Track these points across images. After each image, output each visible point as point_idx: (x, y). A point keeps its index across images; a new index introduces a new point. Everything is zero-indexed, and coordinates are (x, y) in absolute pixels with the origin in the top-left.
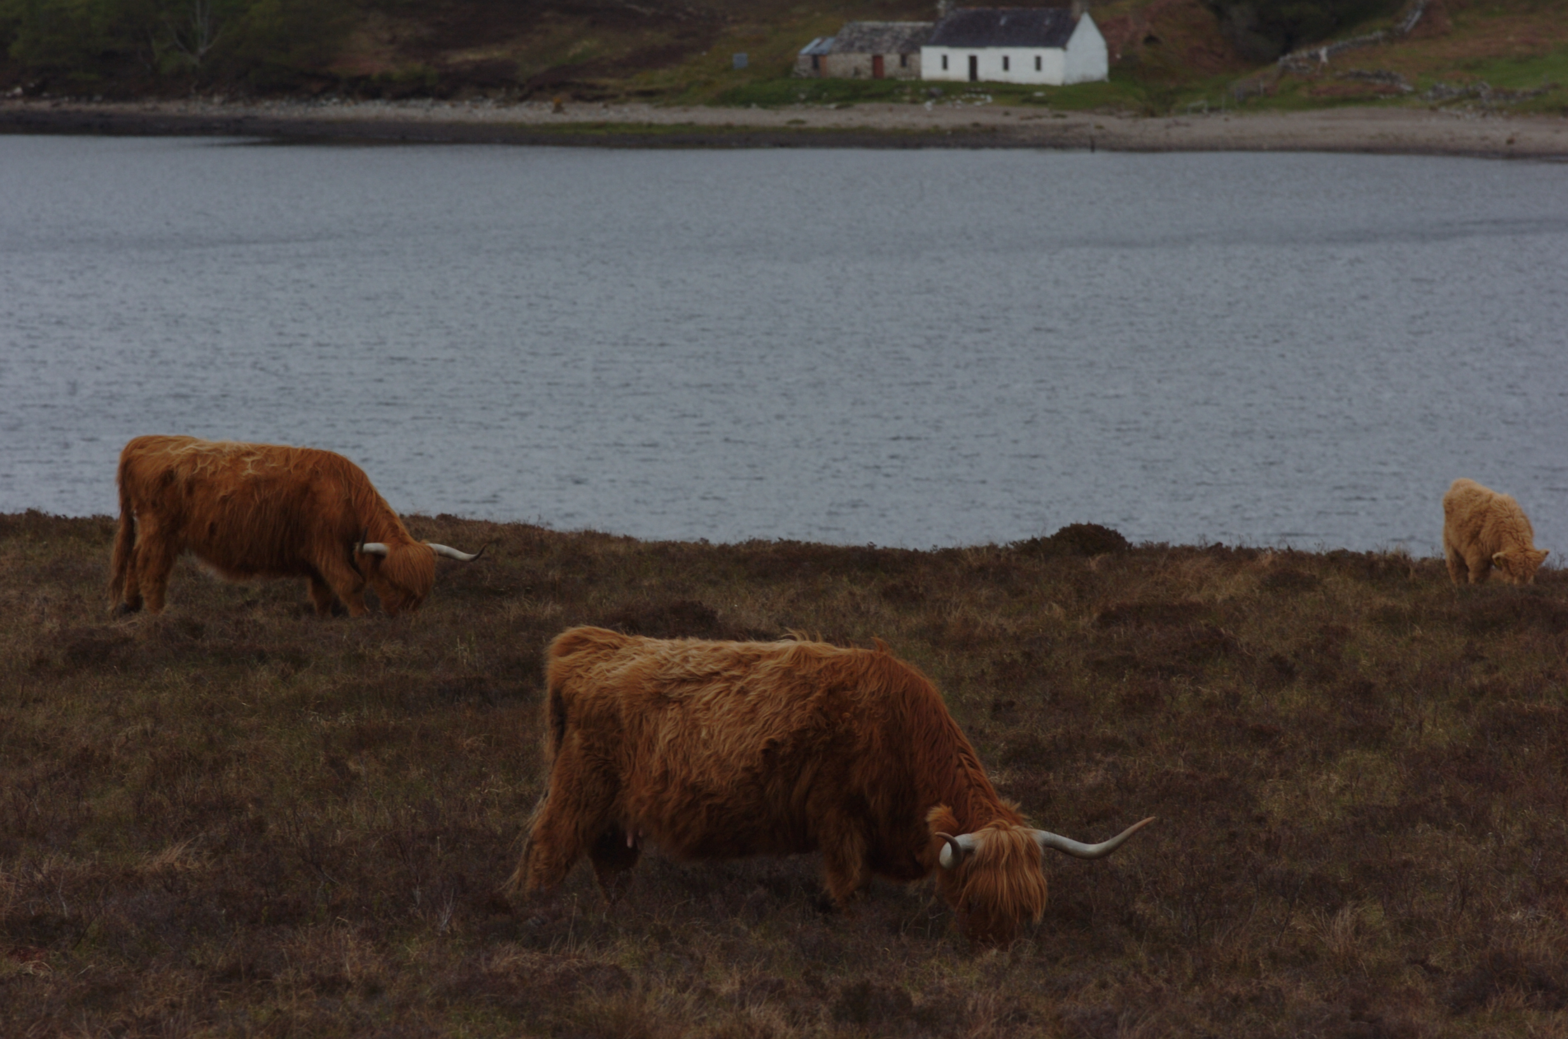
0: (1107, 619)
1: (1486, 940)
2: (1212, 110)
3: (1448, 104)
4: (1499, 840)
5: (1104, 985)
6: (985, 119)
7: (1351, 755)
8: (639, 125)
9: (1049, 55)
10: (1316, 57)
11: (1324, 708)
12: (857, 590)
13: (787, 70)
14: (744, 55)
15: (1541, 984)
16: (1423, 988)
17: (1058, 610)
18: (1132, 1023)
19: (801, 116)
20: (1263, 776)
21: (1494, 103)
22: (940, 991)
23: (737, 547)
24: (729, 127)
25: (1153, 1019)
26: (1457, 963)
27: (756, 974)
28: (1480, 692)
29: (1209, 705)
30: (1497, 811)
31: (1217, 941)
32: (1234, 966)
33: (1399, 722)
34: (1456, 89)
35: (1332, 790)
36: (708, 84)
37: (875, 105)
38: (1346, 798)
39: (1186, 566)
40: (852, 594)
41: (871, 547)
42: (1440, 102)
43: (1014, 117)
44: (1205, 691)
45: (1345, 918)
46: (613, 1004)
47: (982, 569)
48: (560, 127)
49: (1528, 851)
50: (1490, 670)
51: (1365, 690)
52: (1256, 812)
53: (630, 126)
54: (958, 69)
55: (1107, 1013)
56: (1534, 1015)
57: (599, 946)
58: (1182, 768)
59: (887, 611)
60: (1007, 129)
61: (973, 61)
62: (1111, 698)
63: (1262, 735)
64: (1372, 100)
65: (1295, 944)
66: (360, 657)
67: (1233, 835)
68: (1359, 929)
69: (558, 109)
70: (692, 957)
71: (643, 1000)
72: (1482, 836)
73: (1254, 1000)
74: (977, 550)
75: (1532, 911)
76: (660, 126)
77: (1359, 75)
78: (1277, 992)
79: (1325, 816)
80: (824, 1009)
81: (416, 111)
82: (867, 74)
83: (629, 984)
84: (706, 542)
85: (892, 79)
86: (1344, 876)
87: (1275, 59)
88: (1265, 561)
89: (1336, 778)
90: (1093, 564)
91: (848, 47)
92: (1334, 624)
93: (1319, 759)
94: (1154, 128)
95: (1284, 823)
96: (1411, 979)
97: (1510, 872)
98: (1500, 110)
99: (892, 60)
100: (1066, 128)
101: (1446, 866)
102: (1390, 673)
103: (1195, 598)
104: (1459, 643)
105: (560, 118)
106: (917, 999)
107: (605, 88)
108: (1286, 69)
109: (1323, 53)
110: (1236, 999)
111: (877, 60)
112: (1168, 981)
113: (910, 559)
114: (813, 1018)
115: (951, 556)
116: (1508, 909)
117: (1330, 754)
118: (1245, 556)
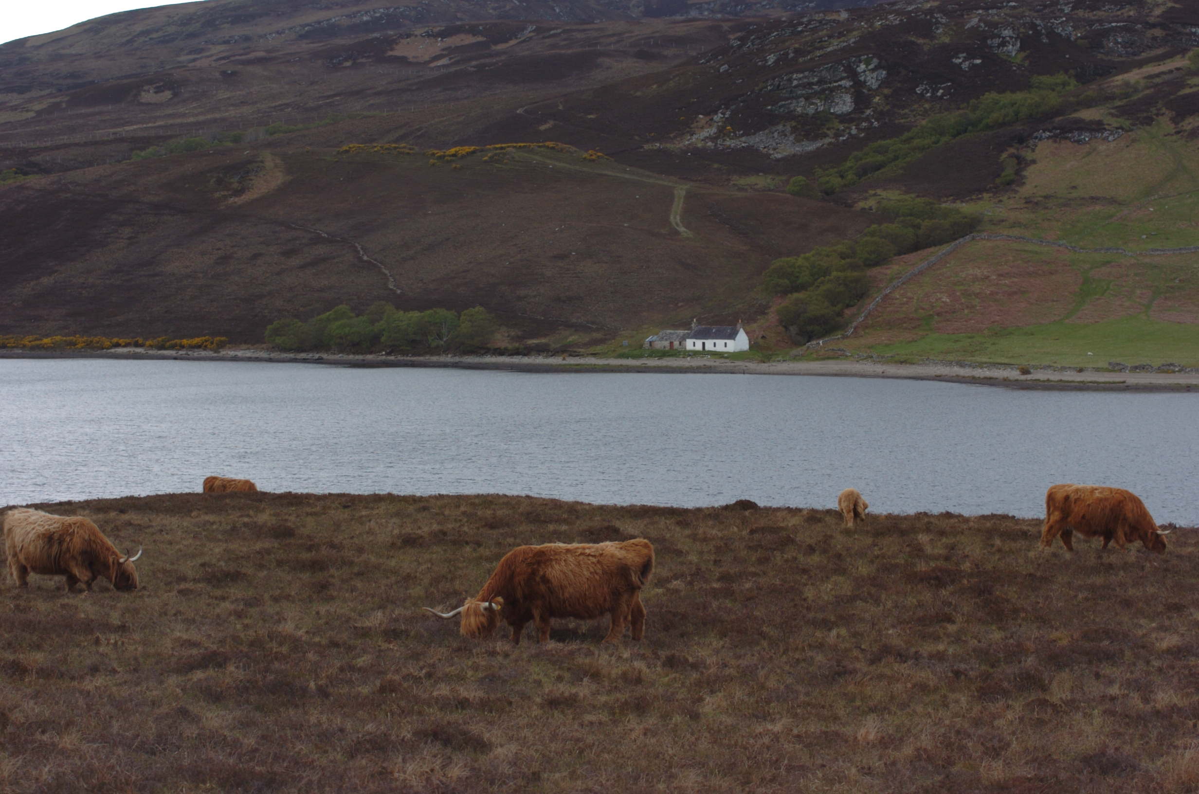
0: (752, 532)
1: (881, 639)
2: (784, 361)
3: (862, 360)
4: (884, 607)
5: (753, 655)
6: (708, 363)
7: (834, 578)
8: (591, 365)
9: (729, 342)
10: (819, 344)
11: (825, 562)
12: (668, 522)
13: (641, 346)
14: (627, 341)
15: (900, 655)
16: (860, 656)
17: (736, 529)
18: (763, 668)
19: (646, 362)
20: (805, 585)
21: (878, 360)
22: (698, 657)
23: (627, 507)
24: (621, 365)
25: (770, 666)
26: (871, 647)
27: (636, 651)
28: (877, 557)
29: (787, 561)
30: (883, 597)
31: (791, 640)
32: (797, 649)
33: (851, 567)
34: (865, 355)
35: (828, 590)
36: (614, 351)
37: (671, 358)
38: (833, 592)
39: (778, 514)
40: (666, 523)
41: (672, 507)
42: (860, 359)
43: (717, 363)
44: (786, 556)
45: (834, 632)
46: (587, 661)
47: (709, 515)
48: (565, 365)
49: (894, 610)
50: (881, 549)
51: (839, 556)
52: (803, 597)
53: (588, 365)
54: (699, 346)
55: (755, 664)
56: (897, 665)
57: (583, 641)
58: (778, 582)
59: (678, 529)
60: (715, 367)
61: (704, 344)
62: (754, 559)
63: (805, 571)
64: (837, 358)
65: (817, 641)
66: (500, 543)
67: (796, 605)
68: (838, 636)
69: (564, 359)
70: (614, 645)
71: (598, 660)
72: (878, 605)
73: (804, 660)
74: (708, 508)
75: (895, 630)
76: (598, 365)
77: (833, 350)
78: (812, 657)
79: (826, 598)
80: (659, 663)
81: (516, 360)
82: (668, 348)
83: (593, 654)
84: (616, 505)
85: (676, 350)
86: (833, 618)
87: (805, 344)
88: (805, 512)
89: (830, 586)
90: (747, 513)
91: (662, 339)
92: (828, 534)
93: (824, 579)
94: (764, 367)
95: (813, 601)
96: (855, 653)
97: (888, 617)
98: (880, 362)
99: (676, 344)
100: (735, 366)
101: (867, 615)
102: (847, 550)
103: (782, 525)
104: (870, 541)
105: (564, 362)
106: (690, 660)
107: (579, 352)
108: (809, 347)
109: (821, 342)
110: (798, 660)
111: (671, 343)
112: (775, 654)
113: (686, 511)
114: (655, 666)
115: (699, 510)
116: (888, 629)
117: (827, 578)
118: (799, 510)
